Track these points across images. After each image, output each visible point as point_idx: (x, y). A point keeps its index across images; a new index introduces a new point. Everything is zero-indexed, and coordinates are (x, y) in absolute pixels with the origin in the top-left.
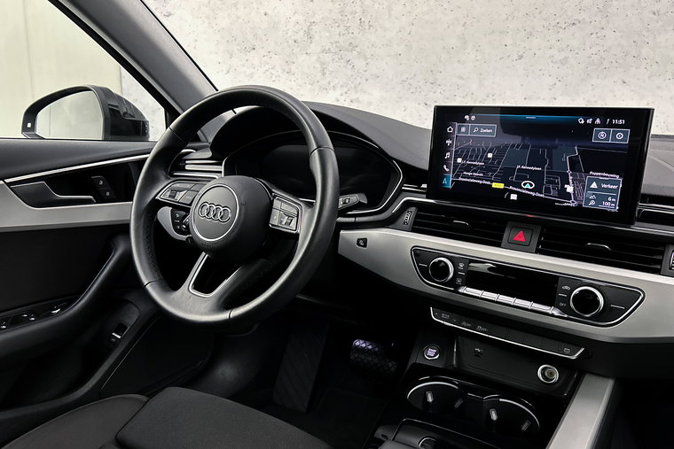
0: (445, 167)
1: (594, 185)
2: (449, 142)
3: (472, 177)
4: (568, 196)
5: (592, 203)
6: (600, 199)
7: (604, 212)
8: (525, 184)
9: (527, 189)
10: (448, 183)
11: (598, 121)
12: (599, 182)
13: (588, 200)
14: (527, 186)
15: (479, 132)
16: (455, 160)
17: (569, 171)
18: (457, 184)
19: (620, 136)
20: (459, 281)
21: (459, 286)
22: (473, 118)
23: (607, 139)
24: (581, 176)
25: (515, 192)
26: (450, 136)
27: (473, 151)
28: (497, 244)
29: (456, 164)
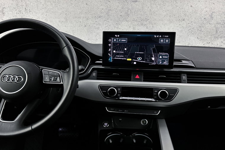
0: (109, 54)
1: (161, 57)
2: (110, 45)
3: (119, 57)
4: (153, 61)
5: (161, 63)
6: (163, 61)
7: (164, 65)
8: (138, 58)
9: (139, 60)
10: (111, 60)
11: (160, 36)
12: (162, 56)
13: (159, 62)
14: (139, 59)
15: (121, 41)
16: (113, 51)
17: (153, 53)
18: (114, 60)
19: (167, 41)
20: (119, 95)
21: (119, 97)
22: (118, 36)
23: (163, 42)
24: (156, 54)
25: (135, 61)
26: (110, 43)
27: (119, 48)
28: (130, 80)
29: (113, 53)
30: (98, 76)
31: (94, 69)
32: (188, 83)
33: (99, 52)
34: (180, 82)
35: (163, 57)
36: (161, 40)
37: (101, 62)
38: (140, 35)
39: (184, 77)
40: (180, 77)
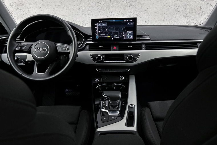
0: (96, 34)
1: (128, 34)
2: (96, 27)
4: (124, 37)
5: (128, 38)
6: (130, 37)
7: (131, 39)
9: (115, 37)
10: (97, 37)
11: (127, 21)
13: (128, 37)
14: (115, 36)
15: (103, 25)
16: (98, 32)
17: (123, 32)
18: (99, 37)
19: (132, 23)
20: (104, 60)
21: (104, 61)
22: (101, 21)
23: (130, 24)
24: (126, 33)
25: (113, 38)
26: (96, 26)
27: (102, 29)
28: (110, 50)
29: (99, 33)
30: (90, 49)
31: (87, 44)
32: (146, 50)
33: (89, 32)
34: (141, 50)
35: (130, 34)
36: (128, 23)
37: (91, 39)
38: (115, 20)
39: (144, 46)
40: (141, 46)
